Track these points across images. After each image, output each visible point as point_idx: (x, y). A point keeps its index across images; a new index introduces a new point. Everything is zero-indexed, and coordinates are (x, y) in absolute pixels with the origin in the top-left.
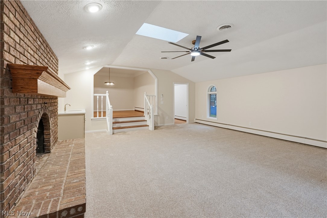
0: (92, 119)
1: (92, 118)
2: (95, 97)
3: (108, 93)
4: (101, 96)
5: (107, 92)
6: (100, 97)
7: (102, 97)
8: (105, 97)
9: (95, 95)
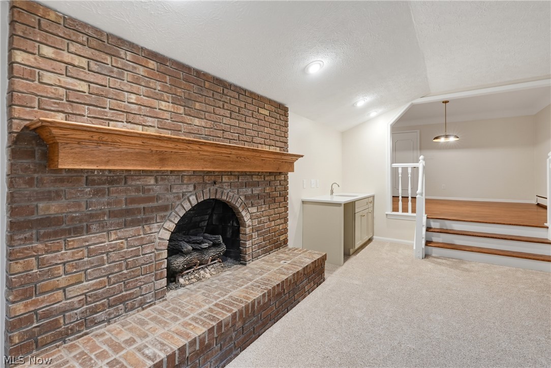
0: (387, 215)
1: (387, 213)
2: (394, 171)
3: (424, 160)
4: (407, 168)
5: (421, 157)
6: (405, 170)
7: (410, 171)
8: (415, 169)
9: (395, 165)
